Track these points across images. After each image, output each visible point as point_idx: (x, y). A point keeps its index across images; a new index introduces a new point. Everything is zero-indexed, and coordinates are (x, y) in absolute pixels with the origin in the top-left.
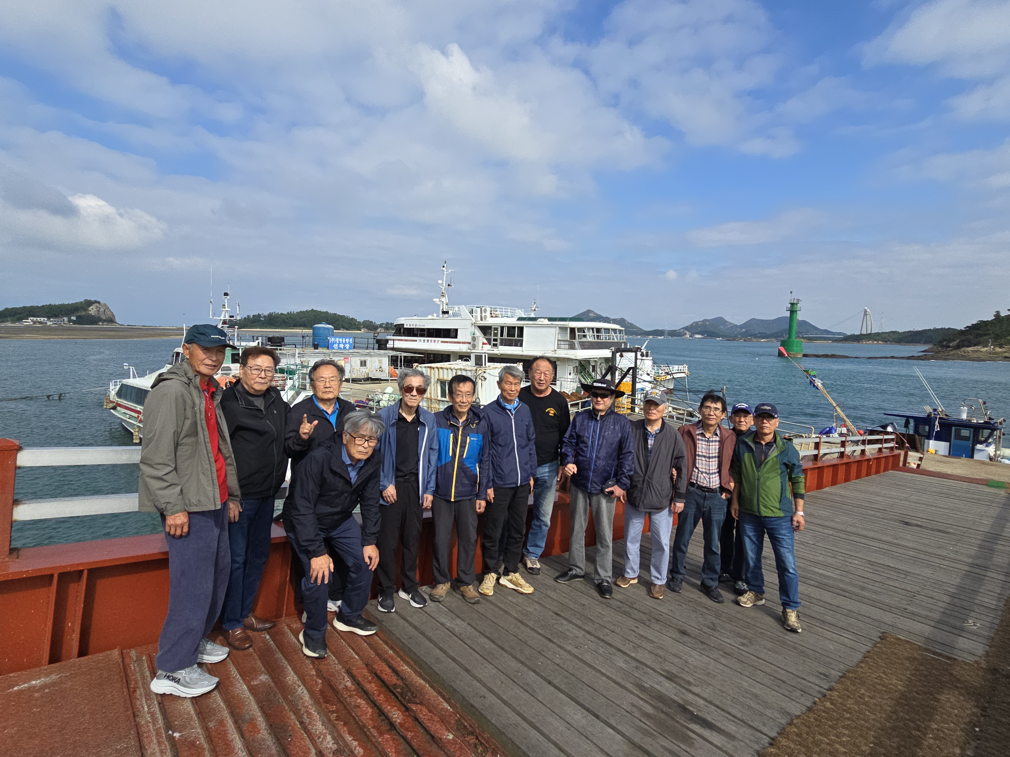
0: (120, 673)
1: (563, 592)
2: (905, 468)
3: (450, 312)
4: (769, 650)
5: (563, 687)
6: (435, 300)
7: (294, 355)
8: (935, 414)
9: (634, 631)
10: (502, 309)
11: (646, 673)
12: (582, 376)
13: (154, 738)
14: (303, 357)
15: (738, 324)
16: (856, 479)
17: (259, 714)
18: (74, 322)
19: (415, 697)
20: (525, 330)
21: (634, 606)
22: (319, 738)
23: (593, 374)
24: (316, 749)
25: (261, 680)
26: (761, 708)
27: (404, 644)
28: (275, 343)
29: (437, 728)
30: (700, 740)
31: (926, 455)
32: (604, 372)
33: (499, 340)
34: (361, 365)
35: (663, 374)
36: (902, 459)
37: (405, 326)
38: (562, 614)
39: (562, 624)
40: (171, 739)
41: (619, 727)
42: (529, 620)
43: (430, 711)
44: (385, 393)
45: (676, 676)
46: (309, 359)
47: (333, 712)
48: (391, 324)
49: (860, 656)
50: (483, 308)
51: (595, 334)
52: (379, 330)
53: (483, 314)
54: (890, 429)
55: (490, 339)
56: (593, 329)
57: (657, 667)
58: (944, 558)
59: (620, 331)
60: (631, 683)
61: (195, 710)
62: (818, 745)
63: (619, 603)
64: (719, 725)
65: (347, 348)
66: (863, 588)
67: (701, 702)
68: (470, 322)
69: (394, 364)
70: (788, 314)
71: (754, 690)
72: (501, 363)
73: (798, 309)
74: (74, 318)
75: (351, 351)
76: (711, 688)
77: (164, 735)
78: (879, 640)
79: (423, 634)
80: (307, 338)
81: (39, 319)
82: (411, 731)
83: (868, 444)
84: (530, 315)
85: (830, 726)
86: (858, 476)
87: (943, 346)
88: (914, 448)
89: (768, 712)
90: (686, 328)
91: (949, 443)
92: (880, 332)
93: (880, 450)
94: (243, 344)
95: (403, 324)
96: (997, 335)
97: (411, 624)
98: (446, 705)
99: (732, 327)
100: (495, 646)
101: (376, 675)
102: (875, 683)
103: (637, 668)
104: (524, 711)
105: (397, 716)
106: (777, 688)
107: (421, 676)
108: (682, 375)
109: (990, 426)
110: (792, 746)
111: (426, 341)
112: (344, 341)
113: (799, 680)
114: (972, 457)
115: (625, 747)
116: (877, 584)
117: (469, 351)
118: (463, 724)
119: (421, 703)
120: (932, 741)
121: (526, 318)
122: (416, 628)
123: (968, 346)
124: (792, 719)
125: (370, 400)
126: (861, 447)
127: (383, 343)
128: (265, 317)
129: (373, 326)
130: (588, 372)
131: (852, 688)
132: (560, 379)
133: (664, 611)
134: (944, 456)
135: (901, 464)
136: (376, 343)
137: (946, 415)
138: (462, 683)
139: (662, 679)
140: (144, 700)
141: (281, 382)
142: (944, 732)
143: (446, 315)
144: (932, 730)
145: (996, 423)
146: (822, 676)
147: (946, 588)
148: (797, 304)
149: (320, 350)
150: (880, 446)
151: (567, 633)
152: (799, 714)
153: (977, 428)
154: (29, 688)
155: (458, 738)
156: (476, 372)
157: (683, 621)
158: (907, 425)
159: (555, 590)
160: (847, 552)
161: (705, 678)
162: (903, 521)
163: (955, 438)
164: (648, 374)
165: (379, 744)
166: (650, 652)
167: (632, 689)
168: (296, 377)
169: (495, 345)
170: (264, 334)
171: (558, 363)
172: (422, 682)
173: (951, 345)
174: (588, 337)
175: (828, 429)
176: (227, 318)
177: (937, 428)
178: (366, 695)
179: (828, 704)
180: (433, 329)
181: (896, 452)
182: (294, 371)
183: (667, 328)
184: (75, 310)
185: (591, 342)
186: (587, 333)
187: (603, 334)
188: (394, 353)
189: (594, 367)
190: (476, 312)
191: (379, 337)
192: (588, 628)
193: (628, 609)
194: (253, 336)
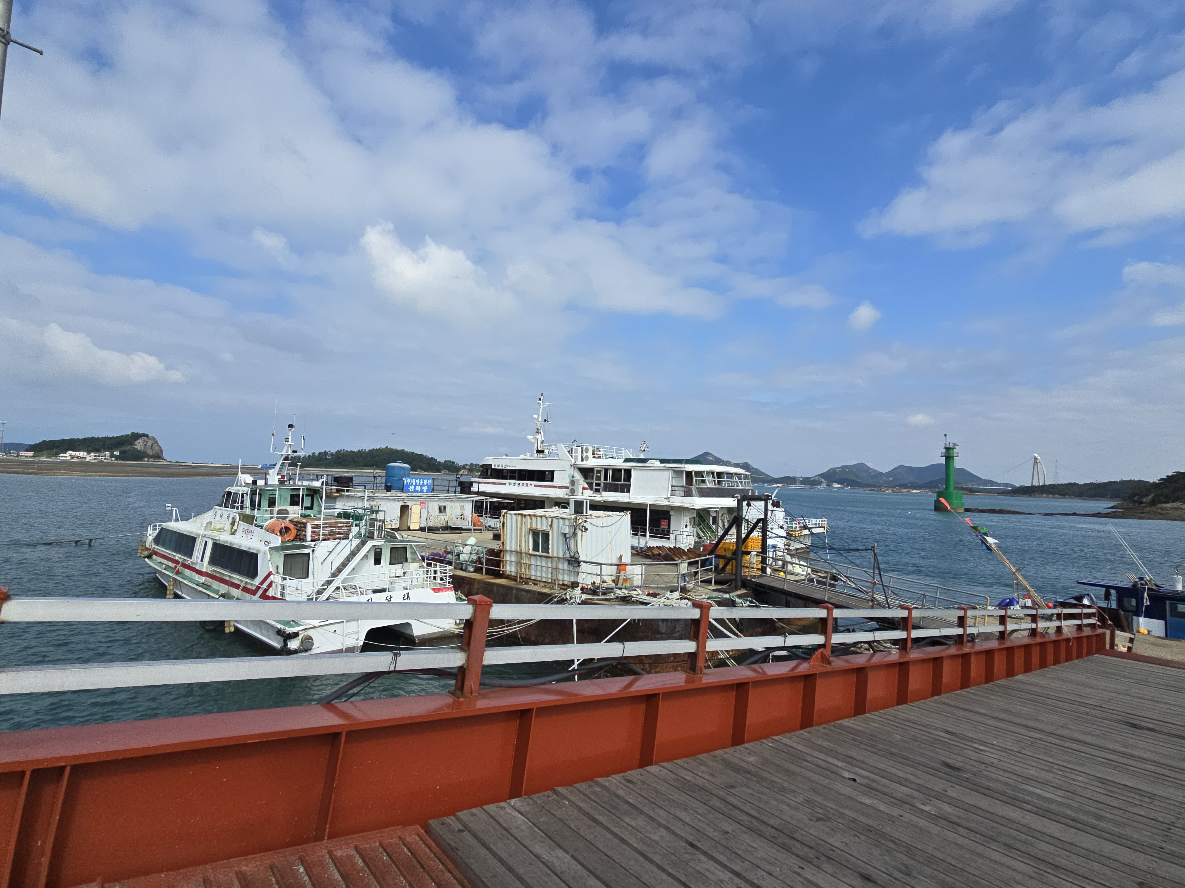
1: (698, 813)
2: (1113, 652)
3: (546, 451)
6: (529, 437)
7: (362, 498)
8: (1142, 584)
9: (798, 874)
10: (607, 448)
12: (701, 529)
14: (373, 500)
15: (884, 472)
16: (1054, 665)
18: (117, 458)
20: (633, 474)
21: (796, 836)
23: (714, 526)
27: (485, 885)
28: (342, 483)
31: (1136, 636)
32: (727, 524)
33: (602, 485)
34: (440, 512)
35: (798, 529)
36: (1108, 640)
37: (493, 467)
38: (699, 845)
39: (699, 860)
42: (655, 853)
44: (466, 545)
46: (379, 503)
48: (476, 465)
50: (584, 447)
51: (716, 479)
52: (461, 472)
53: (585, 454)
54: (1086, 602)
55: (592, 483)
56: (713, 473)
59: (746, 476)
63: (774, 830)
65: (425, 491)
68: (569, 463)
69: (478, 511)
70: (943, 461)
72: (604, 511)
73: (955, 455)
74: (117, 453)
75: (429, 494)
79: (510, 869)
80: (379, 479)
81: (78, 454)
83: (1065, 619)
84: (639, 456)
86: (1056, 662)
87: (1135, 502)
88: (1120, 626)
90: (822, 475)
91: (1163, 622)
92: (1055, 483)
93: (1079, 627)
94: (305, 483)
95: (491, 465)
97: (495, 855)
99: (877, 475)
108: (822, 530)
111: (517, 485)
112: (421, 482)
117: (566, 497)
121: (634, 459)
122: (502, 861)
123: (1166, 503)
125: (449, 553)
126: (1055, 624)
127: (466, 485)
128: (332, 454)
129: (456, 467)
130: (708, 524)
132: (674, 532)
133: (837, 844)
134: (1158, 637)
135: (1108, 646)
136: (459, 486)
137: (1157, 585)
141: (345, 529)
143: (541, 455)
148: (953, 449)
149: (393, 493)
150: (1078, 622)
151: (707, 874)
156: (575, 522)
157: (864, 860)
158: (1107, 596)
159: (686, 810)
160: (1065, 764)
162: (1129, 723)
163: (1172, 615)
164: (781, 528)
168: (363, 523)
169: (597, 491)
170: (330, 474)
171: (671, 513)
173: (1144, 500)
174: (707, 482)
175: (1008, 600)
176: (289, 453)
177: (1147, 602)
180: (526, 471)
181: (1100, 631)
182: (362, 516)
183: (800, 475)
184: (119, 444)
185: (711, 489)
186: (706, 478)
187: (725, 479)
188: (479, 498)
189: (714, 519)
190: (576, 452)
191: (462, 479)
192: (737, 868)
193: (787, 841)
194: (317, 476)
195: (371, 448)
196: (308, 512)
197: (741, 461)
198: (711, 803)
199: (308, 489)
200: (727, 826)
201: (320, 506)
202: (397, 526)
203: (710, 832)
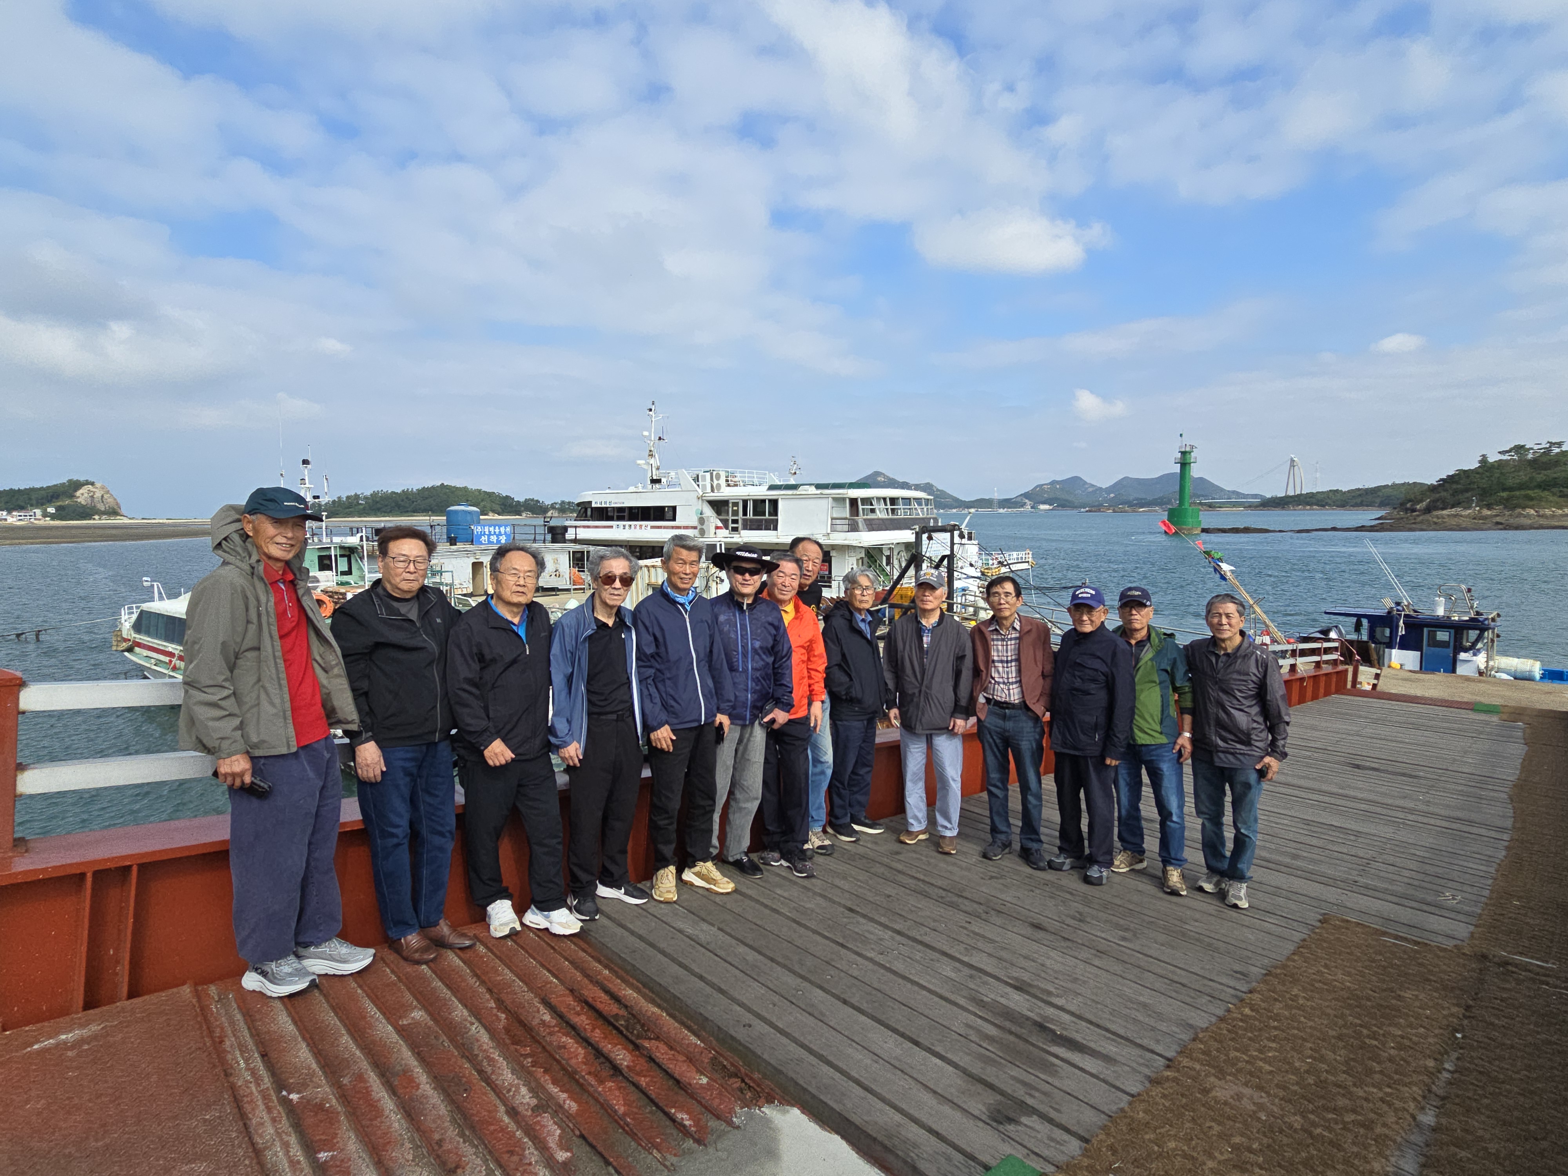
0: (196, 1016)
1: (858, 880)
2: (1356, 690)
3: (663, 480)
4: (1163, 945)
5: (864, 1006)
6: (639, 462)
8: (1398, 610)
9: (965, 928)
10: (745, 473)
11: (985, 983)
13: (260, 1103)
15: (1104, 487)
17: (416, 1063)
18: (53, 517)
19: (648, 1030)
20: (781, 505)
21: (964, 894)
22: (509, 1091)
23: (888, 567)
24: (505, 1105)
25: (413, 1018)
26: (1152, 1022)
27: (625, 960)
29: (681, 1069)
30: (1065, 1066)
31: (1385, 671)
32: (904, 565)
33: (740, 522)
35: (995, 565)
36: (1350, 677)
37: (594, 505)
38: (858, 909)
39: (858, 922)
40: (286, 1102)
41: (949, 1056)
42: (810, 920)
43: (671, 1048)
45: (1030, 985)
46: (442, 561)
47: (526, 1056)
48: (570, 503)
49: (1291, 947)
50: (715, 473)
51: (889, 507)
52: (549, 514)
53: (715, 482)
54: (1333, 635)
55: (727, 520)
56: (885, 499)
57: (1001, 974)
58: (1411, 811)
59: (927, 501)
60: (964, 997)
61: (318, 1062)
62: (1234, 1065)
63: (941, 891)
64: (1092, 1045)
66: (1295, 857)
67: (1066, 1017)
68: (694, 495)
69: (577, 564)
70: (1177, 468)
71: (1141, 999)
73: (1192, 461)
74: (51, 510)
76: (1080, 999)
77: (274, 1098)
78: (1319, 924)
79: (652, 945)
80: (438, 528)
82: (645, 1076)
83: (1300, 656)
84: (788, 481)
85: (1250, 1039)
87: (1406, 510)
88: (1367, 661)
89: (1163, 1027)
90: (1026, 495)
91: (1419, 653)
92: (1314, 491)
93: (1318, 664)
94: (337, 540)
95: (590, 502)
96: (1484, 489)
97: (632, 933)
98: (693, 1039)
99: (1094, 492)
100: (760, 957)
101: (587, 1003)
102: (1314, 980)
103: (971, 977)
104: (810, 1042)
105: (622, 1056)
106: (1174, 994)
107: (653, 1002)
108: (1025, 566)
109: (1478, 624)
110: (1197, 1067)
111: (627, 527)
112: (497, 530)
113: (1206, 982)
114: (1454, 671)
115: (959, 1082)
116: (1316, 850)
118: (721, 1063)
119: (657, 1038)
120: (1392, 1052)
121: (782, 486)
122: (640, 937)
123: (1443, 509)
124: (1196, 1034)
126: (1290, 661)
127: (559, 531)
128: (366, 498)
129: (541, 507)
130: (880, 565)
131: (1279, 987)
133: (1008, 899)
134: (1412, 671)
135: (1349, 685)
136: (548, 532)
137: (1415, 611)
138: (716, 1009)
139: (1009, 990)
140: (238, 1053)
142: (1411, 1040)
143: (657, 486)
144: (1395, 1036)
145: (1487, 619)
146: (1238, 976)
147: (1413, 851)
148: (1190, 453)
149: (460, 546)
150: (1317, 658)
151: (867, 935)
152: (1205, 1026)
153: (1458, 629)
154: (57, 1045)
155: (715, 1081)
157: (1036, 911)
158: (1358, 628)
161: (1069, 985)
162: (1352, 764)
163: (1429, 645)
164: (971, 565)
165: (599, 1093)
166: (990, 955)
167: (964, 1005)
169: (735, 529)
170: (368, 525)
171: (833, 554)
172: (656, 1010)
173: (1418, 507)
174: (878, 512)
177: (1402, 631)
178: (573, 1029)
179: (1247, 1011)
180: (638, 508)
181: (1341, 668)
183: (997, 496)
184: (52, 497)
185: (882, 520)
186: (876, 506)
187: (901, 507)
188: (578, 547)
189: (888, 558)
190: (704, 479)
191: (553, 523)
192: (897, 927)
193: (955, 899)
194: (351, 529)
195: (420, 487)
196: (346, 578)
197: (923, 481)
198: (872, 870)
199: (342, 548)
200: (890, 890)
201: (361, 569)
202: (470, 590)
203: (870, 896)
